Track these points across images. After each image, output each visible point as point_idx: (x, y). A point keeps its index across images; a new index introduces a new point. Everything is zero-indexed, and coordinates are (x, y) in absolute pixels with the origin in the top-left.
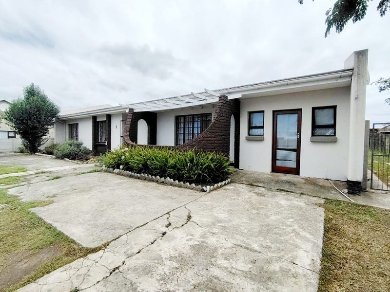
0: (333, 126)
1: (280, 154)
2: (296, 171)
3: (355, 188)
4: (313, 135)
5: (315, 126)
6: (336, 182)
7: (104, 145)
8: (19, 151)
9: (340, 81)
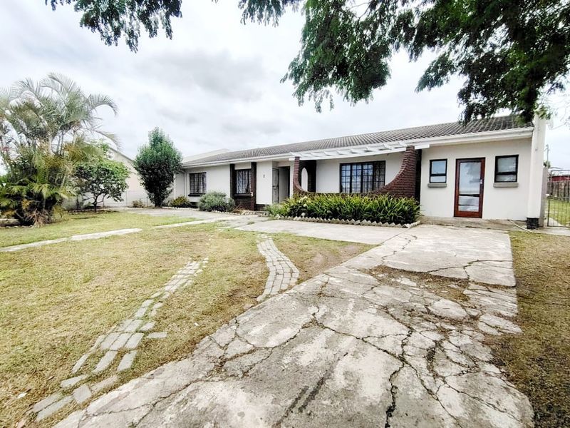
0: (515, 173)
1: (462, 200)
2: (479, 214)
3: (533, 223)
4: (495, 181)
5: (497, 174)
6: (517, 222)
7: (250, 197)
8: (132, 205)
9: (523, 135)
